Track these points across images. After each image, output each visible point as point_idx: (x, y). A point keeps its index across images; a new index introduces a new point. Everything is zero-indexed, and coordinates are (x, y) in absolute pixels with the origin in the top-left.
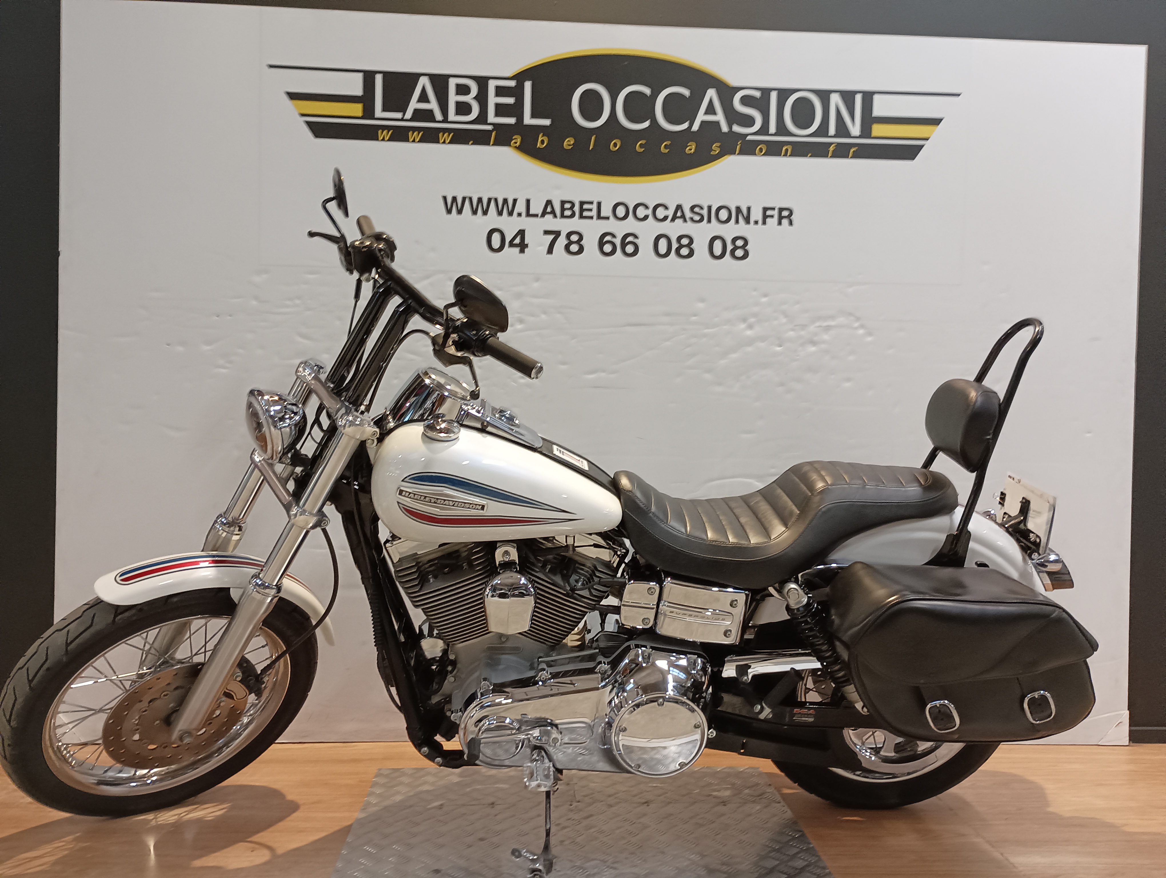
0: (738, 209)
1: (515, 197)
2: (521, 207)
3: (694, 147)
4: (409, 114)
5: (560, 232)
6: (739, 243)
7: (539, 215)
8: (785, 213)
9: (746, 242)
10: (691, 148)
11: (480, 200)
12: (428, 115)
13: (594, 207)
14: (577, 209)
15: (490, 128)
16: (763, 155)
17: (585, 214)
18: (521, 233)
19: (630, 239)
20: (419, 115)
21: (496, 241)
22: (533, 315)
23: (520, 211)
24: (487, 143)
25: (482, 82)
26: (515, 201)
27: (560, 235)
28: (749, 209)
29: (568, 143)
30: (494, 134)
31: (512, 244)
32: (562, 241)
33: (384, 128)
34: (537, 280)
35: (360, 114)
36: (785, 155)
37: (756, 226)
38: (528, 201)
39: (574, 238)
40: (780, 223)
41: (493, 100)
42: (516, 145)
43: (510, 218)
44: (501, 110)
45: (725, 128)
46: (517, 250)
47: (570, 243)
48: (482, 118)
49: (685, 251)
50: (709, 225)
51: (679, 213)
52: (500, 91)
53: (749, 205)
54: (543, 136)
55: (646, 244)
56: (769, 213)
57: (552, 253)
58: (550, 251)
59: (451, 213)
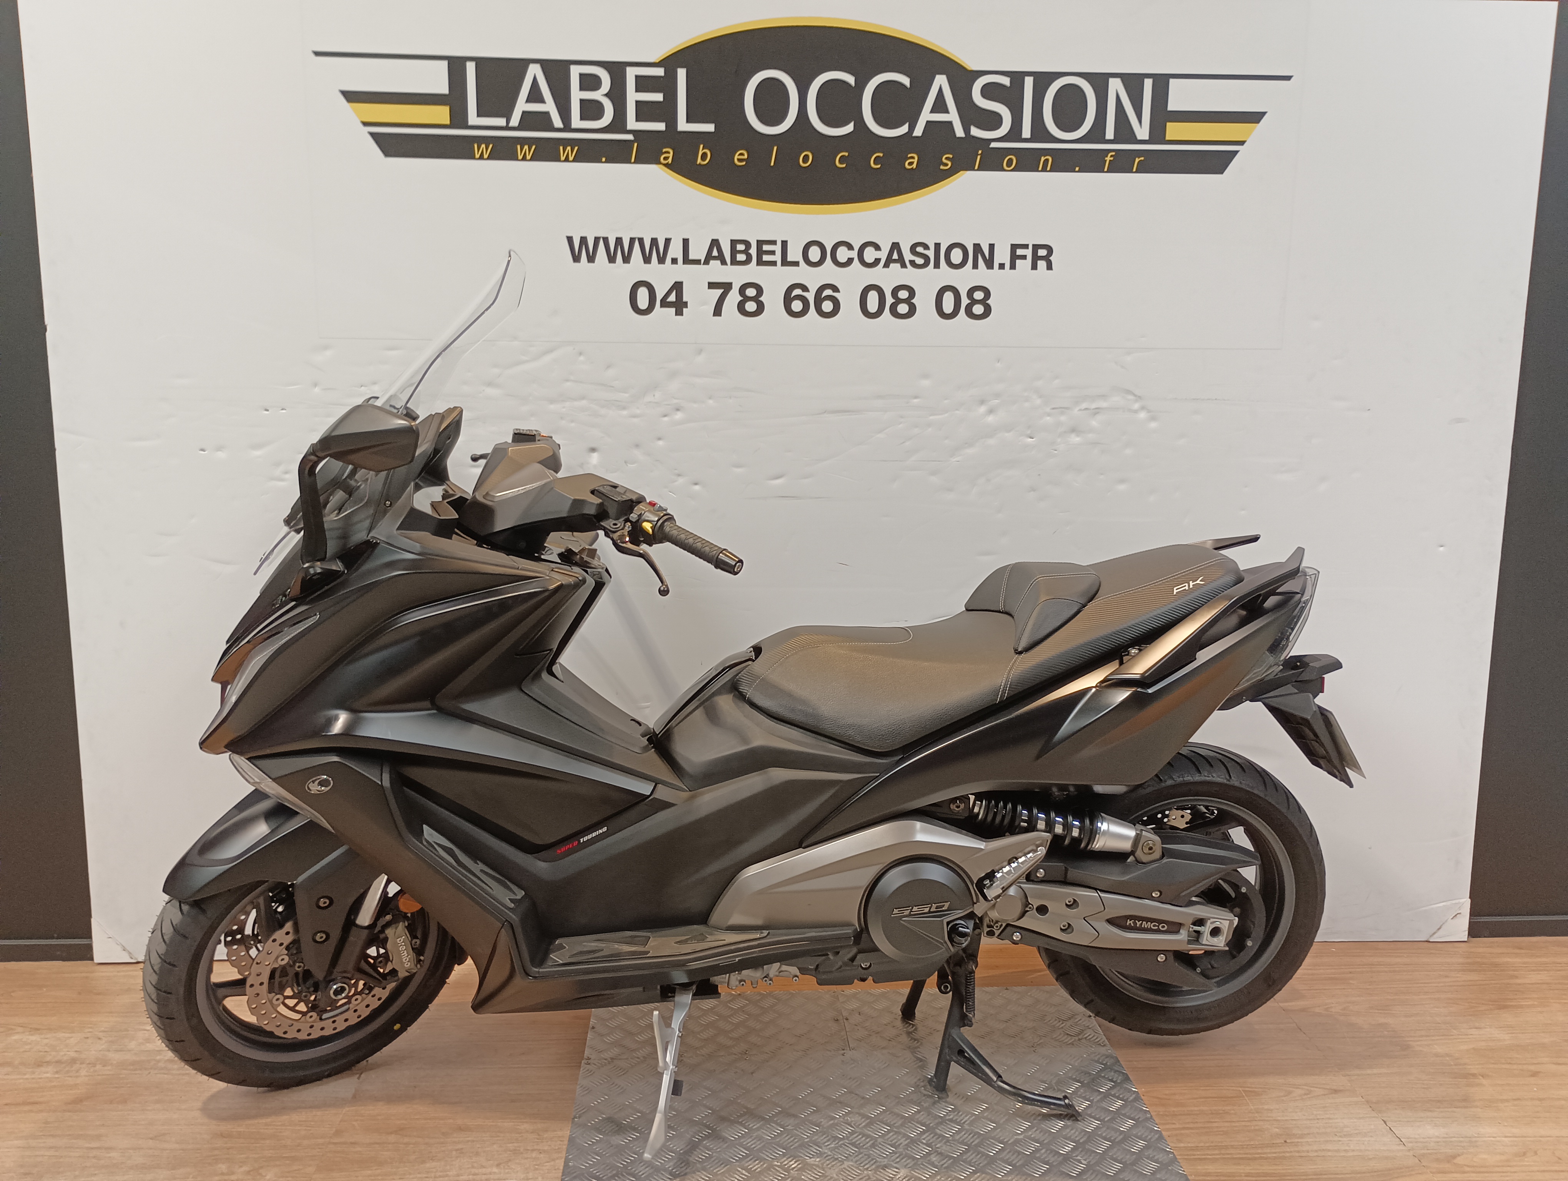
0: (977, 247)
1: (668, 237)
2: (675, 250)
3: (916, 161)
4: (515, 121)
5: (731, 284)
6: (979, 295)
7: (702, 262)
8: (1042, 252)
9: (987, 293)
10: (912, 162)
11: (619, 241)
12: (542, 121)
13: (778, 248)
14: (753, 251)
15: (630, 137)
16: (1011, 170)
17: (766, 258)
18: (678, 287)
20: (529, 120)
21: (643, 295)
22: (695, 402)
23: (674, 257)
24: (625, 159)
25: (617, 70)
26: (668, 241)
27: (731, 288)
28: (992, 247)
29: (740, 157)
30: (635, 146)
31: (664, 303)
32: (734, 297)
33: (480, 139)
34: (700, 351)
35: (448, 122)
36: (1044, 169)
37: (1002, 271)
38: (686, 242)
39: (751, 292)
40: (1034, 267)
41: (632, 97)
42: (667, 162)
43: (662, 266)
44: (643, 111)
45: (960, 132)
46: (673, 310)
47: (746, 299)
48: (619, 123)
49: (903, 309)
50: (937, 270)
51: (895, 256)
52: (643, 84)
53: (992, 242)
54: (703, 149)
55: (849, 299)
56: (1020, 252)
57: (720, 315)
58: (718, 312)
59: (579, 261)
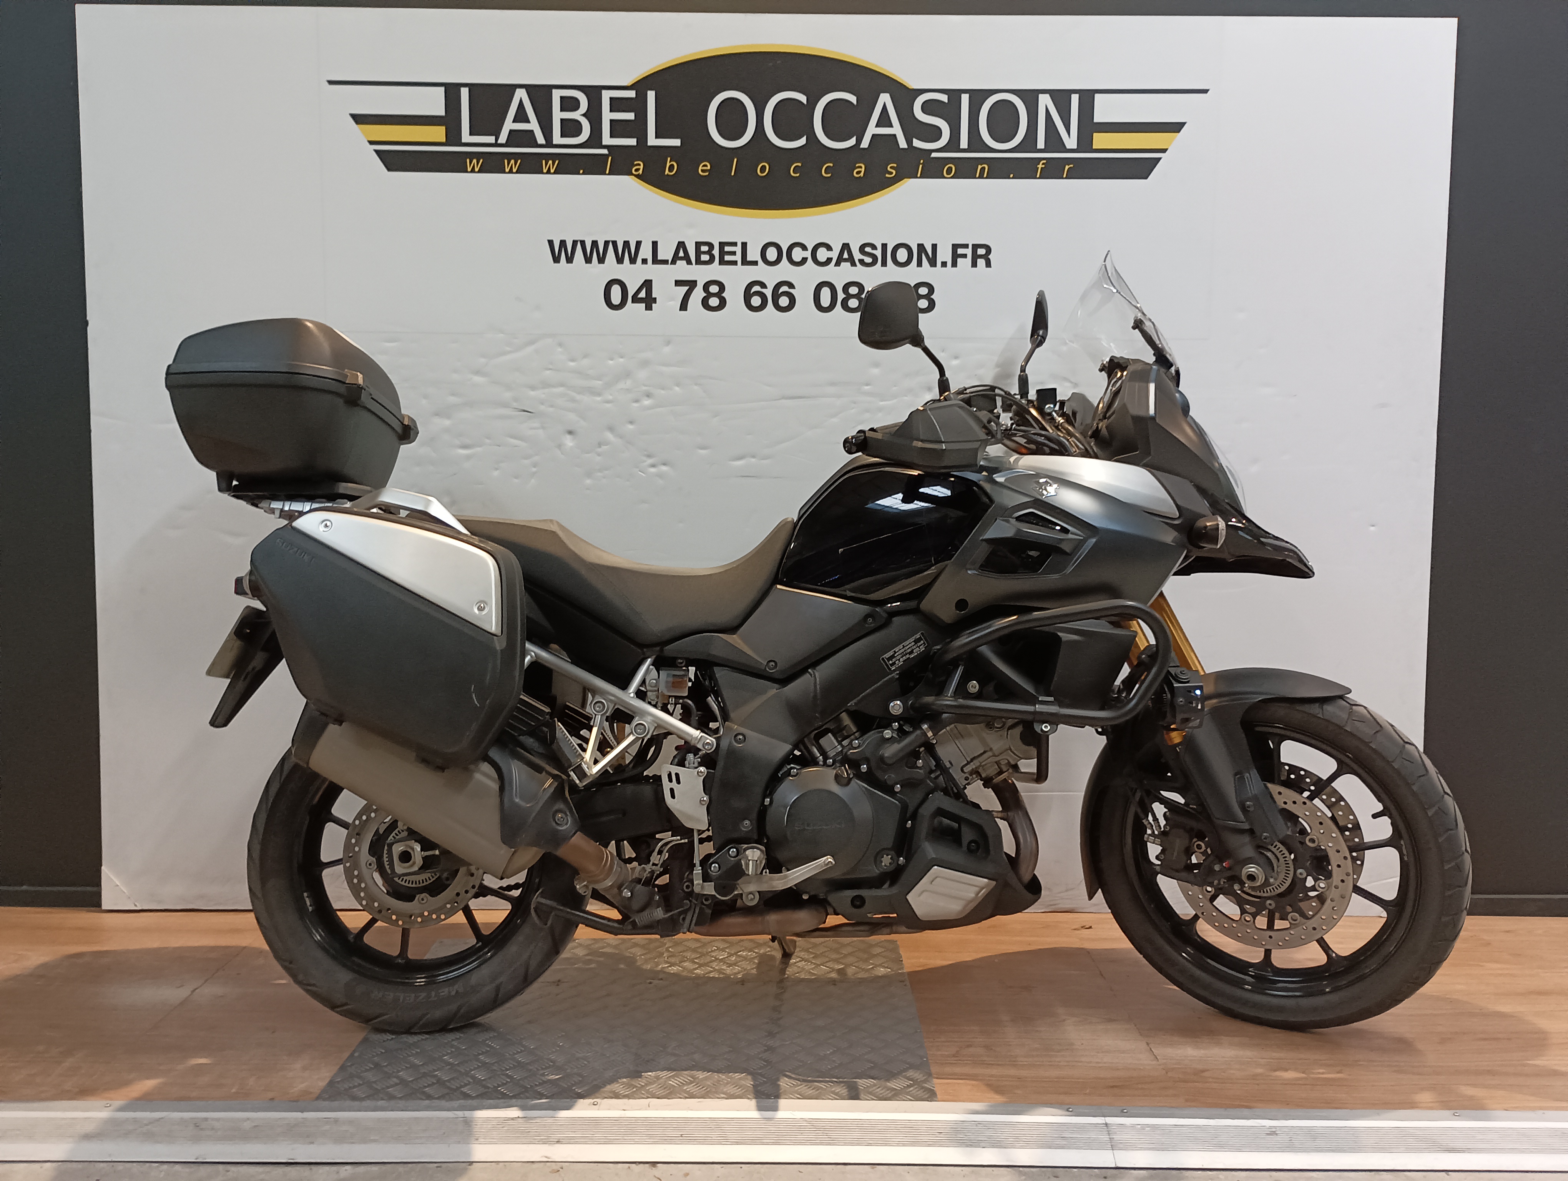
0: (921, 247)
1: (639, 240)
2: (646, 252)
3: (863, 169)
4: (503, 138)
5: (696, 281)
6: (923, 291)
7: (670, 262)
8: (981, 251)
9: (931, 289)
10: (860, 170)
11: (595, 244)
12: (527, 138)
13: (738, 249)
14: (716, 252)
16: (951, 178)
17: (727, 258)
18: (648, 284)
20: (516, 138)
21: (616, 292)
23: (644, 257)
24: (601, 171)
25: (593, 92)
26: (639, 244)
27: (695, 286)
28: (934, 247)
29: (704, 168)
30: (610, 158)
31: (635, 299)
32: (698, 294)
33: (472, 155)
34: (668, 343)
35: (444, 140)
36: (981, 177)
37: (944, 269)
38: (655, 244)
39: (714, 289)
40: (974, 264)
41: (607, 116)
42: (638, 173)
43: (632, 265)
44: (617, 129)
45: (903, 144)
46: (644, 305)
47: (709, 295)
48: (595, 139)
49: (853, 303)
51: (845, 255)
52: (617, 105)
53: (934, 243)
54: (671, 159)
55: (804, 295)
56: (960, 251)
57: (686, 310)
58: (684, 306)
59: (559, 262)
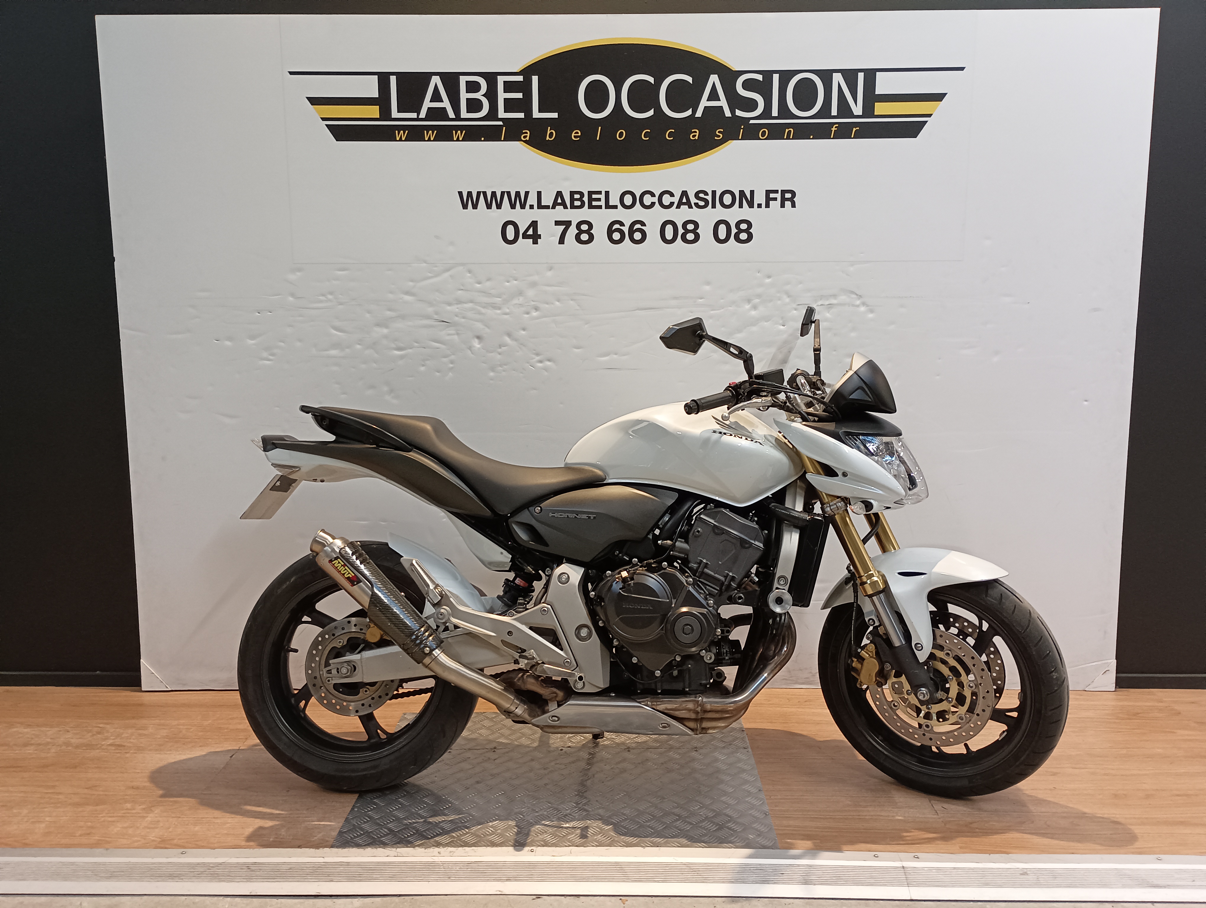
0: (742, 193)
1: (527, 190)
2: (532, 200)
3: (697, 134)
4: (423, 114)
8: (788, 196)
9: (750, 225)
10: (695, 135)
11: (494, 194)
12: (442, 114)
13: (602, 197)
14: (586, 199)
16: (766, 138)
17: (594, 203)
18: (534, 224)
19: (638, 226)
20: (433, 114)
21: (510, 231)
22: (547, 304)
23: (531, 204)
24: (497, 138)
25: (491, 78)
26: (527, 193)
27: (570, 225)
28: (752, 192)
29: (576, 134)
30: (504, 128)
31: (525, 236)
32: (573, 231)
33: (399, 128)
35: (378, 116)
36: (788, 137)
37: (760, 209)
38: (539, 194)
39: (584, 227)
40: (783, 206)
41: (502, 96)
42: (525, 139)
44: (510, 105)
45: (728, 114)
46: (531, 240)
47: (581, 232)
48: (492, 114)
49: (690, 236)
50: (714, 209)
51: (684, 200)
52: (509, 87)
53: (753, 188)
54: (550, 128)
56: (772, 195)
57: (564, 244)
58: (562, 241)
59: (467, 209)
